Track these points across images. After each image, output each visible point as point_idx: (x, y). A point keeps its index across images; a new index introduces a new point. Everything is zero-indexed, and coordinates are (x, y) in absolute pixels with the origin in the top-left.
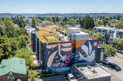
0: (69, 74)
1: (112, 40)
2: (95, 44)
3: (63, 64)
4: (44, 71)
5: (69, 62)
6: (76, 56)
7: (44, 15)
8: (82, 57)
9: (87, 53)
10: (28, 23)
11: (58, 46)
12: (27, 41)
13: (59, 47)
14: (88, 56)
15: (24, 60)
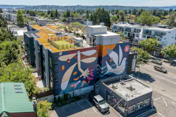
0: (95, 97)
1: (137, 41)
2: (127, 49)
3: (84, 82)
4: (57, 97)
5: (92, 79)
6: (102, 69)
7: (34, 7)
8: (110, 69)
9: (116, 62)
10: (9, 20)
11: (77, 55)
12: (17, 51)
13: (79, 57)
14: (118, 67)
15: (22, 85)
